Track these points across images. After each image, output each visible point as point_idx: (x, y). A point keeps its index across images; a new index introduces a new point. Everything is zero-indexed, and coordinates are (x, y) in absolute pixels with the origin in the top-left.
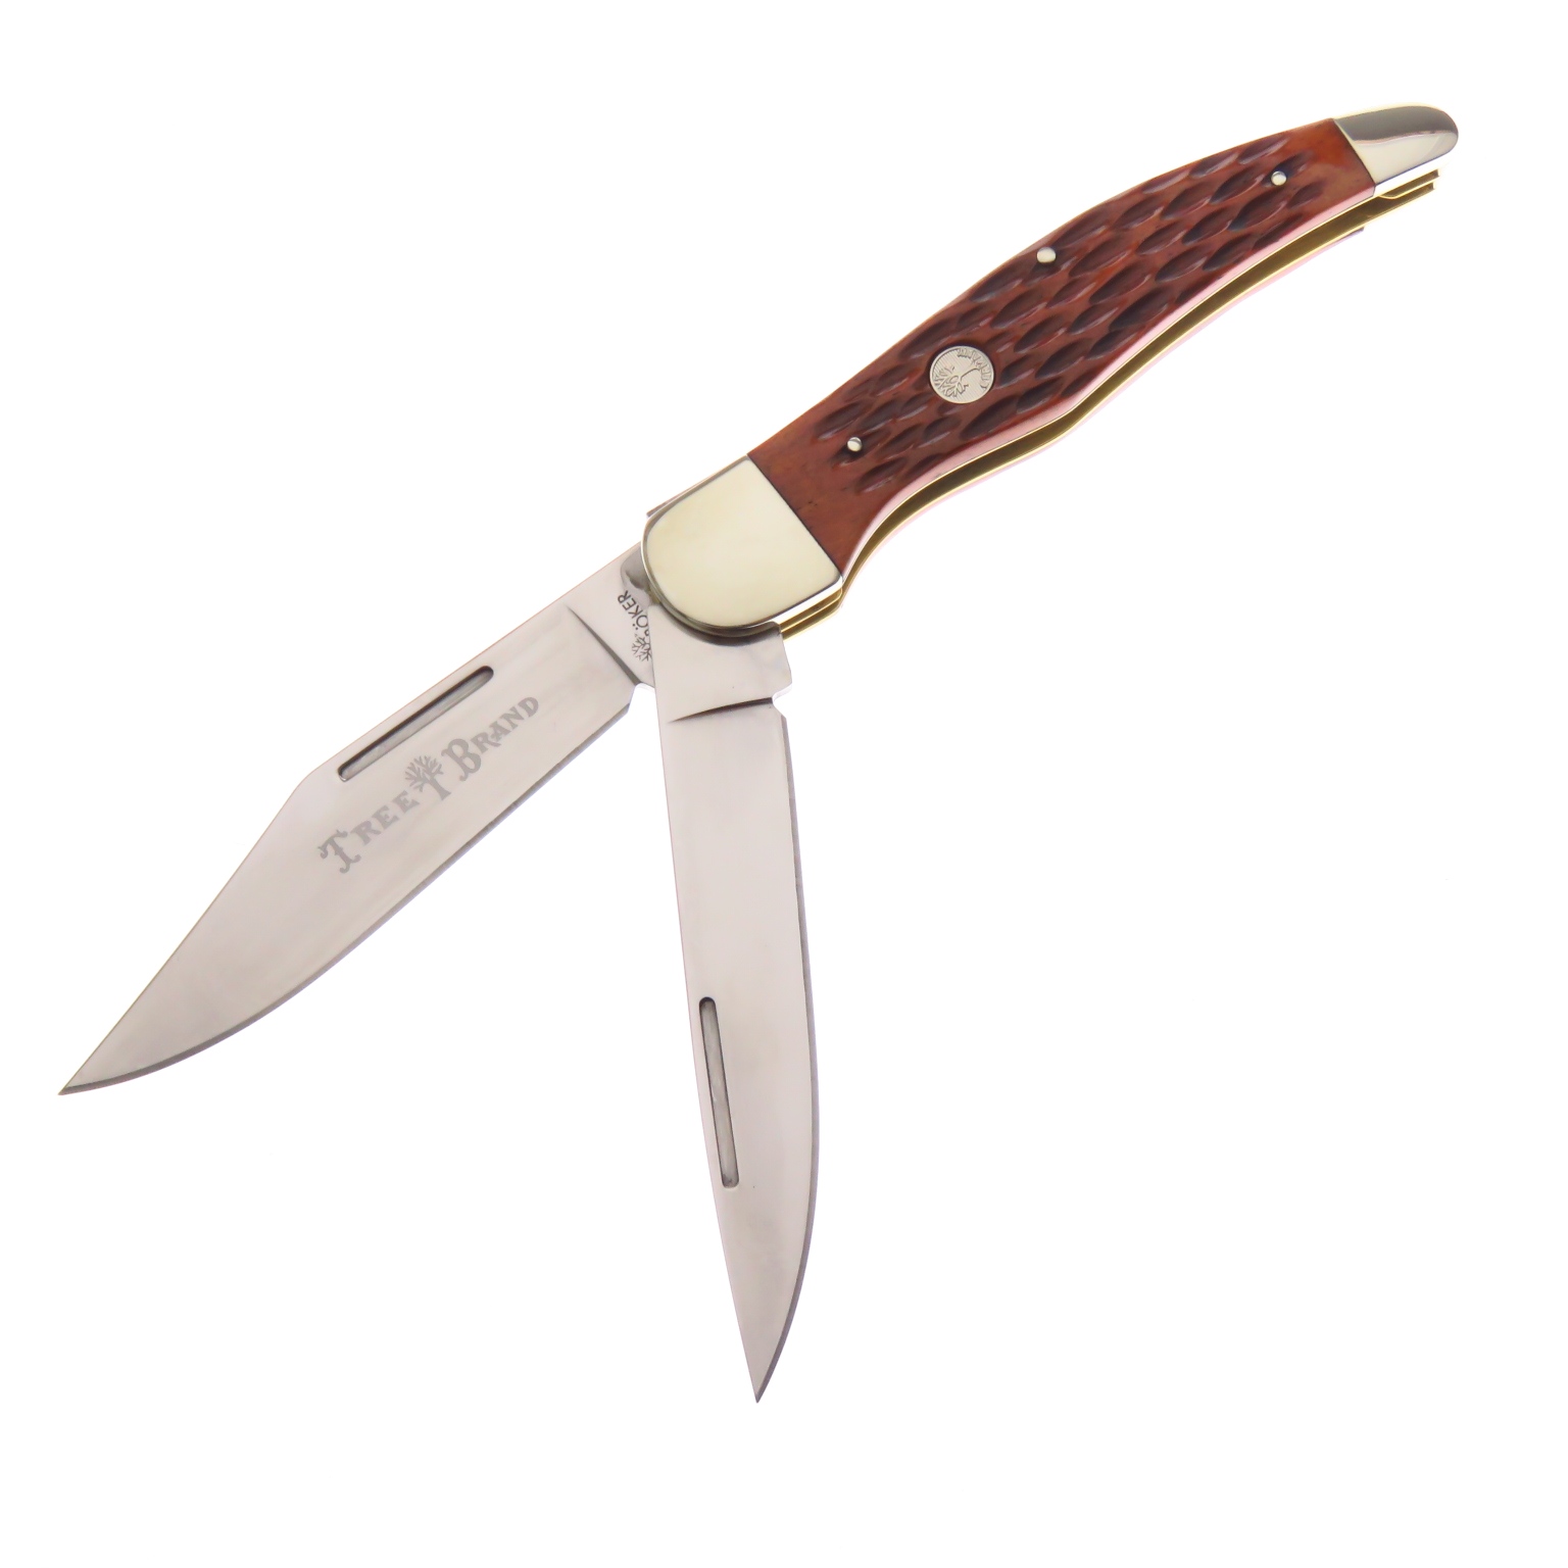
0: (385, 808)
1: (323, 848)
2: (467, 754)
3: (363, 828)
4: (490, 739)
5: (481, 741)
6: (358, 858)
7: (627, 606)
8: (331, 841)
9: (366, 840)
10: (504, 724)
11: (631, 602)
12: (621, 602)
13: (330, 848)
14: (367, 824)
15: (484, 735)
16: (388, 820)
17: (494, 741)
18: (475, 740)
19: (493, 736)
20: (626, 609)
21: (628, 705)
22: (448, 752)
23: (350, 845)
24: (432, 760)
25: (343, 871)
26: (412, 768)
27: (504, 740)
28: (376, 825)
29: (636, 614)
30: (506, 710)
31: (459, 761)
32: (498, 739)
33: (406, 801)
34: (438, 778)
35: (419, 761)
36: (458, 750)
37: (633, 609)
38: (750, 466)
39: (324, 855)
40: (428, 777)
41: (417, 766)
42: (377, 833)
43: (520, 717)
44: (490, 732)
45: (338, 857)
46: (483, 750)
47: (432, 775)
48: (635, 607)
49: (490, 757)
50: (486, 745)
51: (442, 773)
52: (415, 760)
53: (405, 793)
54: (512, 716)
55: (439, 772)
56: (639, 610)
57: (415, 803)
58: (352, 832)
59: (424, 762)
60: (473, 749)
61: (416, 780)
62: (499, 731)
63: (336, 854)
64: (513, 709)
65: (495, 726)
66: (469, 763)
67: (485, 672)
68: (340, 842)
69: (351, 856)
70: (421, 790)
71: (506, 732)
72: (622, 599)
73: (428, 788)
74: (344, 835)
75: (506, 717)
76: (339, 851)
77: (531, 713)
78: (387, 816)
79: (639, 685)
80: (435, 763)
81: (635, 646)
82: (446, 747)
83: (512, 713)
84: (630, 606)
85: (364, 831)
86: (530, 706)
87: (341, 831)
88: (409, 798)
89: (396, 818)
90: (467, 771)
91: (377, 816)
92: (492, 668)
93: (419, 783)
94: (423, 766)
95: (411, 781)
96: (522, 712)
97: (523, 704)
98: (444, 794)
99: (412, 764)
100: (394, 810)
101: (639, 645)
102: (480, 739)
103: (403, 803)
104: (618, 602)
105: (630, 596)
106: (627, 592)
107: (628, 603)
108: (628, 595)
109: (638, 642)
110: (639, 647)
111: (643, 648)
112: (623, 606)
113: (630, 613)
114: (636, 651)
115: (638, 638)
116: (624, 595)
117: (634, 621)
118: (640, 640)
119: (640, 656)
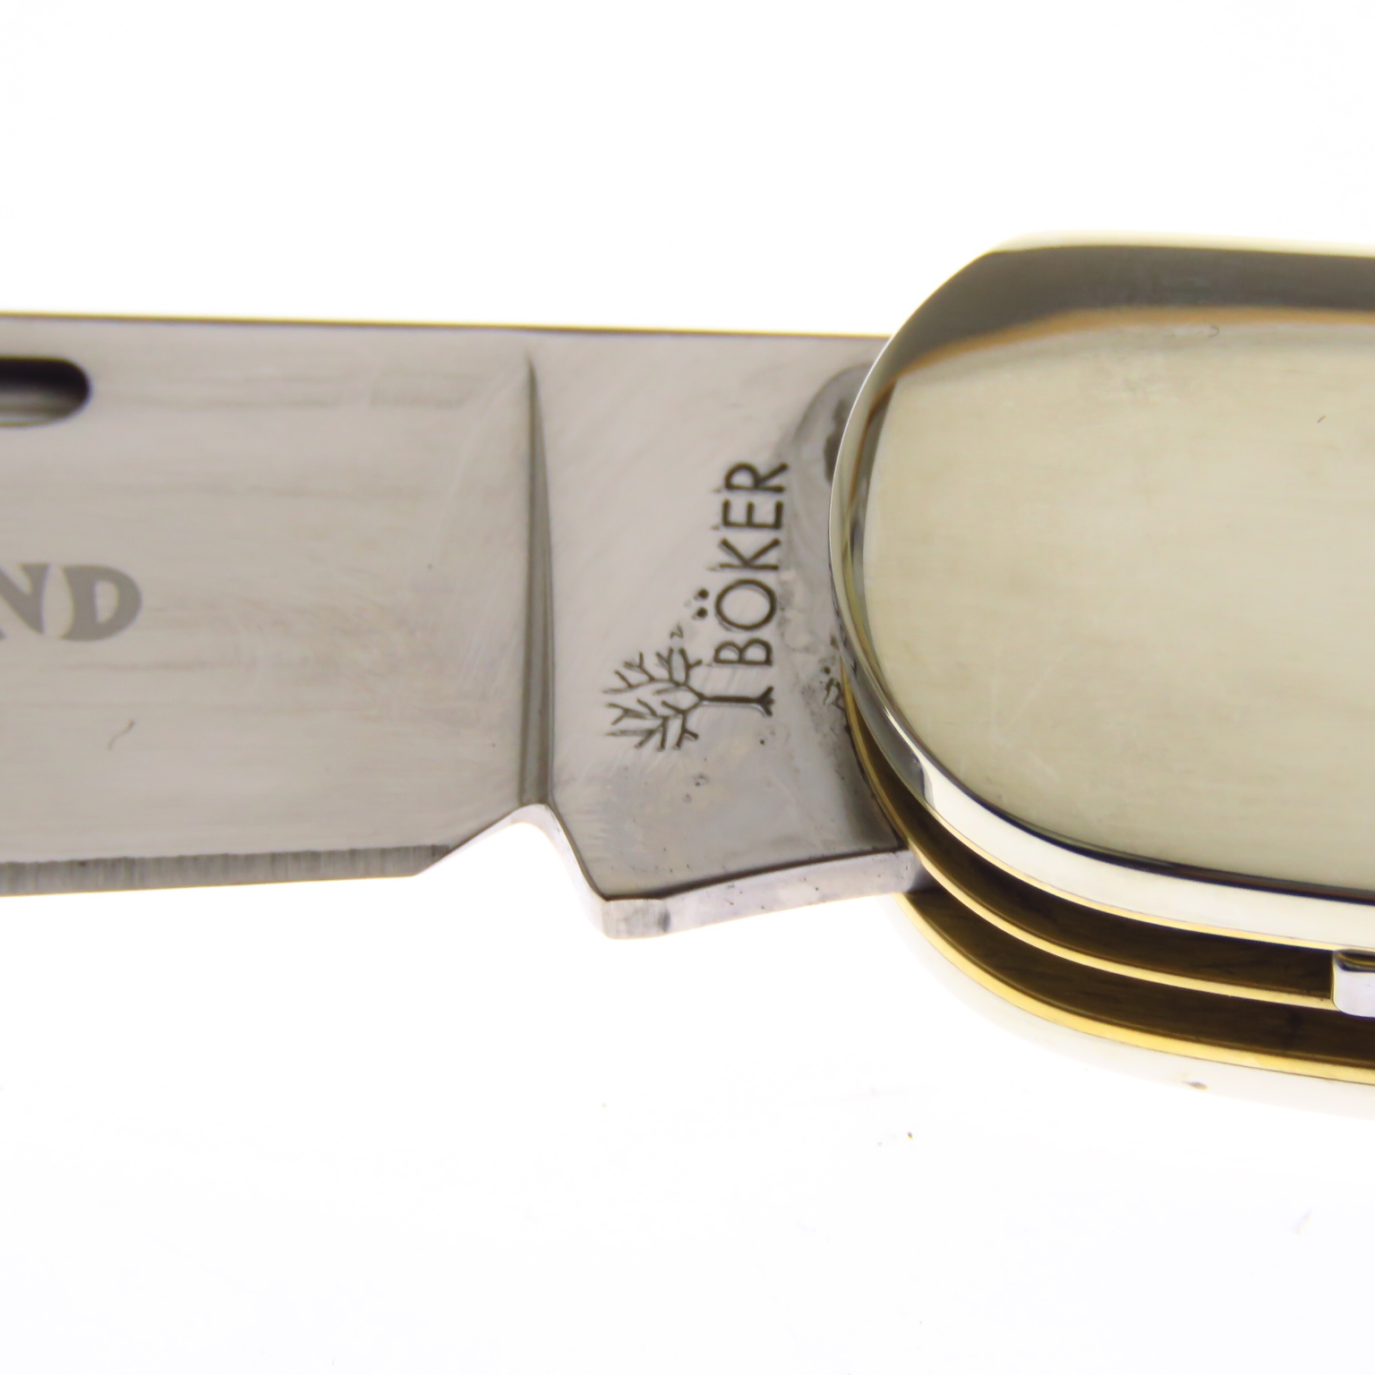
7: (738, 514)
11: (765, 512)
12: (729, 485)
20: (727, 522)
21: (438, 852)
29: (747, 563)
37: (748, 542)
43: (31, 614)
48: (764, 537)
56: (771, 558)
64: (37, 573)
67: (60, 387)
72: (742, 479)
77: (86, 627)
79: (538, 811)
83: (23, 583)
84: (750, 523)
86: (101, 604)
92: (98, 386)
96: (58, 604)
97: (83, 580)
101: (660, 672)
104: (719, 480)
105: (779, 490)
106: (782, 468)
107: (750, 509)
108: (775, 482)
109: (666, 661)
110: (652, 679)
111: (659, 692)
112: (726, 507)
113: (726, 545)
114: (630, 686)
115: (676, 643)
116: (763, 469)
117: (716, 583)
118: (677, 661)
119: (627, 712)
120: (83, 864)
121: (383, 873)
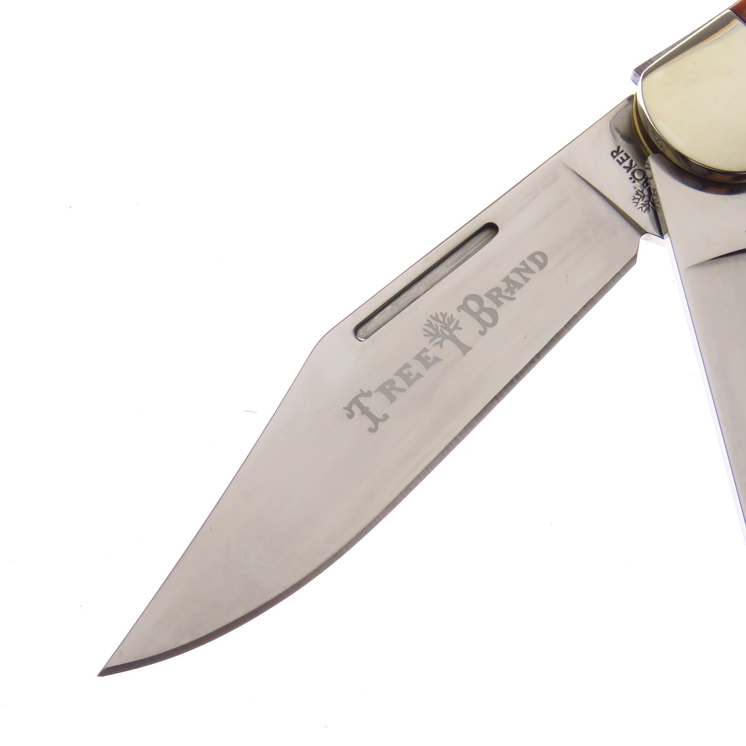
0: (407, 366)
1: (349, 408)
2: (482, 309)
3: (387, 387)
4: (504, 293)
5: (496, 295)
6: (386, 417)
7: (621, 161)
8: (356, 401)
9: (392, 399)
10: (516, 277)
11: (624, 157)
12: (614, 157)
13: (355, 408)
14: (391, 382)
15: (498, 290)
16: (412, 378)
17: (508, 295)
18: (489, 295)
19: (506, 291)
20: (620, 163)
21: (636, 256)
22: (464, 307)
23: (377, 404)
24: (449, 315)
25: (372, 430)
26: (430, 325)
27: (518, 293)
28: (400, 382)
29: (631, 167)
30: (517, 264)
31: (476, 316)
32: (513, 293)
33: (427, 358)
34: (456, 333)
35: (436, 318)
36: (473, 305)
37: (627, 164)
38: (737, 23)
39: (351, 416)
40: (447, 333)
41: (434, 322)
42: (403, 390)
43: (530, 271)
44: (504, 286)
45: (365, 416)
46: (499, 304)
47: (451, 331)
48: (629, 161)
49: (506, 311)
50: (501, 299)
51: (460, 329)
52: (431, 316)
53: (425, 350)
54: (523, 270)
55: (457, 327)
56: (634, 164)
57: (437, 360)
58: (376, 391)
59: (441, 319)
60: (488, 303)
61: (435, 336)
62: (512, 286)
63: (362, 414)
64: (523, 263)
65: (507, 280)
66: (485, 316)
67: (491, 228)
68: (363, 400)
69: (379, 416)
70: (441, 347)
71: (520, 286)
72: (615, 154)
73: (447, 343)
74: (369, 394)
75: (517, 271)
76: (365, 411)
77: (542, 266)
78: (410, 374)
79: (644, 236)
80: (452, 319)
81: (635, 198)
82: (462, 303)
83: (523, 267)
84: (624, 161)
85: (388, 390)
86: (539, 260)
87: (366, 391)
88: (430, 354)
89: (419, 376)
90: (485, 325)
91: (399, 373)
92: (498, 223)
93: (438, 339)
94: (438, 320)
95: (431, 338)
96: (533, 266)
97: (532, 258)
98: (465, 349)
99: (428, 320)
100: (417, 367)
101: (639, 197)
102: (494, 294)
103: (422, 358)
104: (612, 158)
105: (623, 151)
106: (619, 148)
107: (621, 158)
108: (620, 150)
109: (637, 194)
110: (639, 199)
111: (642, 200)
112: (618, 160)
113: (625, 167)
114: (638, 203)
115: (636, 190)
116: (616, 150)
117: (629, 175)
118: (639, 192)
119: (642, 208)
120: (585, 306)
121: (631, 267)
